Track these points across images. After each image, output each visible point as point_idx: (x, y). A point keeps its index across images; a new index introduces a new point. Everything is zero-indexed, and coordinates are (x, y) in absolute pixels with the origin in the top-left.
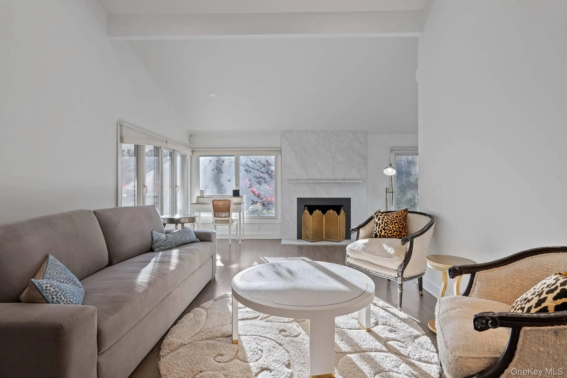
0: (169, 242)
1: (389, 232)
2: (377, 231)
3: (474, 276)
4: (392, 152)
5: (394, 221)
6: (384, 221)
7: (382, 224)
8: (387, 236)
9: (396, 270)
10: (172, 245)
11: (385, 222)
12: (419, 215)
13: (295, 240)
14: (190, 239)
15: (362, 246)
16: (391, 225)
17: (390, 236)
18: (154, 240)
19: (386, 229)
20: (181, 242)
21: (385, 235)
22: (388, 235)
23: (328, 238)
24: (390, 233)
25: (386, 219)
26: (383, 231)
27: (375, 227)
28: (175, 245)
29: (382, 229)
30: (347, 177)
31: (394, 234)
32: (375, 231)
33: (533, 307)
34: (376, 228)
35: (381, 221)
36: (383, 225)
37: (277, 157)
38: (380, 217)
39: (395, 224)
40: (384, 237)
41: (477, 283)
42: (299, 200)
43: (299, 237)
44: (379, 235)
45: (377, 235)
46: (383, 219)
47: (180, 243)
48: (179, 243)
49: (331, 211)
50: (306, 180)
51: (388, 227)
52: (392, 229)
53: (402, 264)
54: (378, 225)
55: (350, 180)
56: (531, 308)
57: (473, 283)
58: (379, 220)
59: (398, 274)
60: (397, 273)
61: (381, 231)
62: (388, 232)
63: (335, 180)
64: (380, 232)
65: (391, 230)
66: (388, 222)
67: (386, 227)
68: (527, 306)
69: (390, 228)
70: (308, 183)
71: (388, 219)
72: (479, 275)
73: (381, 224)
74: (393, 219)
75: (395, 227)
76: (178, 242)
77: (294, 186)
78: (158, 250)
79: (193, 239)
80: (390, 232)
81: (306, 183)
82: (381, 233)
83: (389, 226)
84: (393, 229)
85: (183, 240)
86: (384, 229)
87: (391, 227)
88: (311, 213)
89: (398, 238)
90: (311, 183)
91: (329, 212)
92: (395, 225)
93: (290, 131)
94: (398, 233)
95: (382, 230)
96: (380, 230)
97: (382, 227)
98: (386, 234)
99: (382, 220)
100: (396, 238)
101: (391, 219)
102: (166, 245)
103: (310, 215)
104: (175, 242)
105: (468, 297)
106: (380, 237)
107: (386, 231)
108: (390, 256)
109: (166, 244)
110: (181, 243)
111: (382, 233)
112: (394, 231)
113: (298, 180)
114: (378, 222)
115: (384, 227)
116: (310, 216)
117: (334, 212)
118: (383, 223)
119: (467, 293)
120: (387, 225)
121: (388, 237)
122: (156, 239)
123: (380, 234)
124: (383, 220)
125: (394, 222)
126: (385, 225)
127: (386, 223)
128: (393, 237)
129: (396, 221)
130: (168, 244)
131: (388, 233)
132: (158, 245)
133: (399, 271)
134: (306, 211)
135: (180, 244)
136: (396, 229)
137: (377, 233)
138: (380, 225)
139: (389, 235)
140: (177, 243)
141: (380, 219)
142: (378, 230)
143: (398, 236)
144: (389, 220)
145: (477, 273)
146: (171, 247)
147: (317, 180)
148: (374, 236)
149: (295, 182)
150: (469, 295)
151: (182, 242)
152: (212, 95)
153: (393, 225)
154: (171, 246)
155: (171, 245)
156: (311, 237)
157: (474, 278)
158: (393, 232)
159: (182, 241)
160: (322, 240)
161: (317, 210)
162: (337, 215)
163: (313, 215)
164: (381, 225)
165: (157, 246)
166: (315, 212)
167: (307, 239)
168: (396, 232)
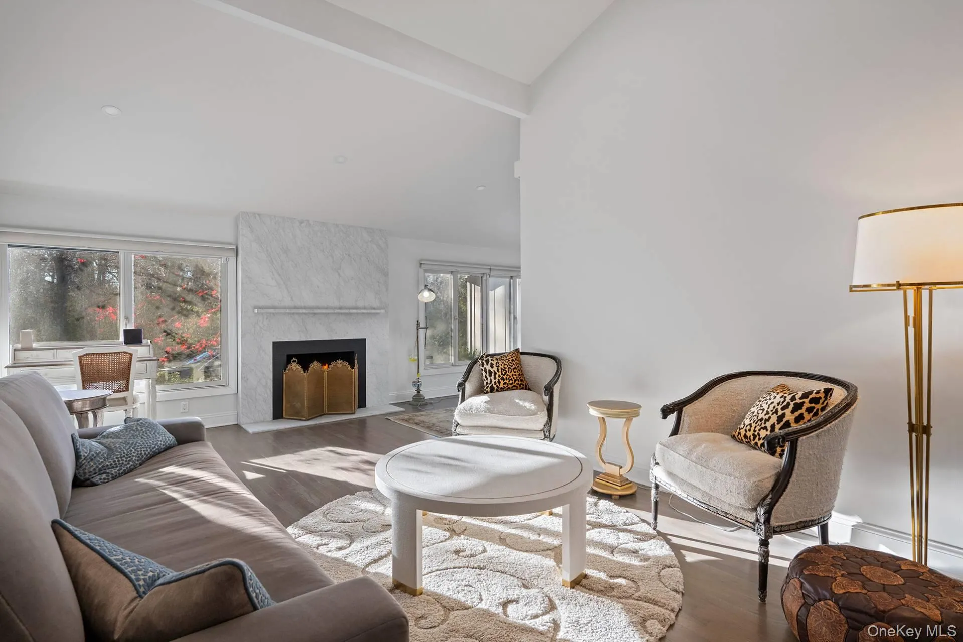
0: (124, 457)
1: (509, 382)
2: (493, 383)
3: (682, 412)
4: (420, 267)
5: (512, 366)
6: (499, 368)
7: (498, 372)
8: (506, 388)
9: (541, 430)
10: (133, 462)
11: (501, 368)
12: (532, 356)
13: (269, 422)
14: (164, 442)
15: (483, 405)
16: (511, 372)
17: (509, 388)
18: (83, 458)
19: (505, 378)
20: (149, 451)
21: (504, 387)
22: (508, 385)
23: (334, 409)
24: (510, 384)
25: (501, 365)
26: (502, 382)
27: (488, 377)
28: (138, 461)
29: (499, 378)
30: (360, 304)
31: (515, 384)
32: (489, 383)
33: (776, 424)
34: (490, 379)
35: (495, 369)
36: (500, 373)
37: (227, 262)
38: (492, 362)
39: (515, 370)
40: (502, 389)
41: (685, 419)
42: (277, 346)
43: (278, 415)
44: (495, 388)
45: (494, 388)
46: (498, 364)
47: (147, 453)
48: (145, 454)
49: (339, 361)
50: (290, 308)
51: (507, 375)
52: (512, 377)
53: (547, 421)
54: (493, 374)
55: (365, 308)
56: (775, 425)
57: (680, 421)
58: (492, 366)
59: (545, 435)
60: (543, 433)
61: (499, 382)
62: (507, 382)
63: (340, 308)
64: (497, 384)
65: (511, 379)
66: (506, 368)
67: (504, 375)
68: (769, 425)
69: (510, 377)
70: (293, 314)
71: (504, 364)
72: (687, 410)
73: (496, 372)
74: (511, 364)
75: (515, 375)
76: (143, 453)
77: (267, 319)
78: (105, 479)
79: (169, 440)
80: (511, 382)
81: (289, 314)
82: (499, 385)
83: (507, 373)
84: (514, 378)
85: (153, 446)
86: (502, 379)
87: (510, 374)
88: (306, 368)
89: (520, 389)
90: (298, 314)
91: (334, 364)
92: (514, 372)
93: (259, 215)
94: (519, 383)
95: (500, 380)
96: (496, 380)
97: (499, 376)
98: (505, 385)
99: (496, 366)
100: (517, 389)
101: (507, 363)
102: (117, 463)
103: (305, 372)
104: (138, 454)
105: (678, 436)
106: (497, 391)
107: (505, 381)
108: (534, 413)
109: (119, 461)
110: (149, 453)
111: (501, 384)
112: (515, 380)
113: (274, 308)
114: (492, 370)
115: (501, 376)
116: (305, 374)
117: (344, 364)
118: (500, 370)
119: (675, 432)
120: (505, 373)
121: (506, 390)
122: (86, 453)
123: (497, 386)
124: (498, 366)
125: (512, 368)
126: (503, 373)
127: (504, 370)
128: (513, 388)
129: (514, 366)
130: (123, 460)
131: (507, 384)
132: (97, 467)
133: (545, 430)
134: (295, 366)
135: (147, 456)
136: (517, 378)
137: (494, 386)
138: (495, 374)
139: (510, 386)
140: (141, 454)
141: (494, 366)
142: (493, 381)
143: (520, 386)
144: (506, 366)
145: (684, 409)
146: (132, 467)
147: (311, 308)
148: (488, 389)
149: (272, 311)
150: (679, 433)
151: (151, 451)
152: (111, 111)
153: (513, 373)
154: (131, 463)
155: (130, 461)
156: (306, 411)
157: (681, 414)
158: (513, 382)
159: (150, 448)
160: (322, 415)
161: (315, 363)
162: (350, 368)
163: (309, 371)
164: (498, 374)
165: (94, 470)
166: (312, 366)
167: (296, 415)
168: (517, 382)
